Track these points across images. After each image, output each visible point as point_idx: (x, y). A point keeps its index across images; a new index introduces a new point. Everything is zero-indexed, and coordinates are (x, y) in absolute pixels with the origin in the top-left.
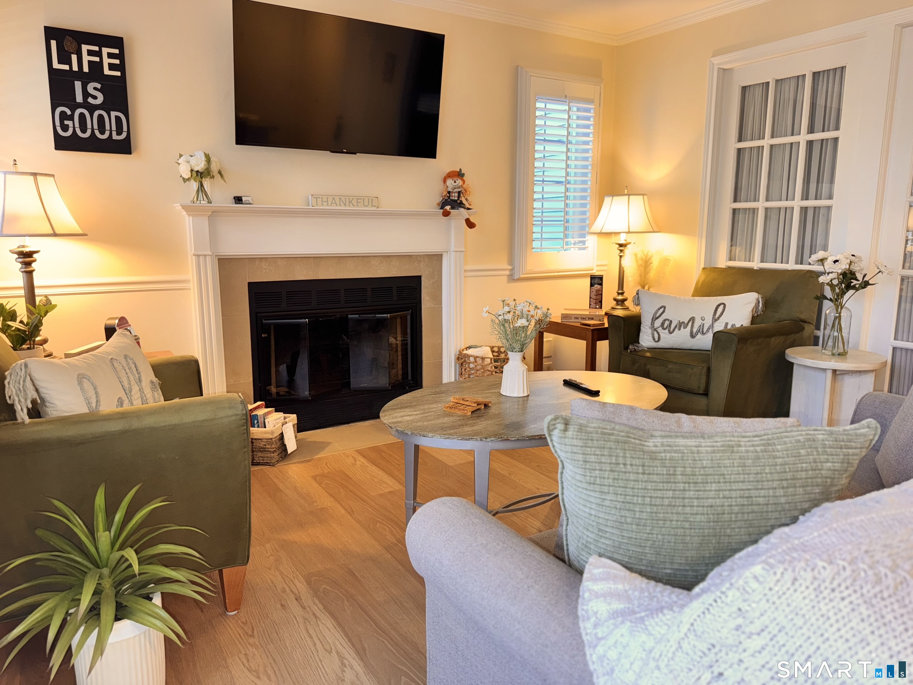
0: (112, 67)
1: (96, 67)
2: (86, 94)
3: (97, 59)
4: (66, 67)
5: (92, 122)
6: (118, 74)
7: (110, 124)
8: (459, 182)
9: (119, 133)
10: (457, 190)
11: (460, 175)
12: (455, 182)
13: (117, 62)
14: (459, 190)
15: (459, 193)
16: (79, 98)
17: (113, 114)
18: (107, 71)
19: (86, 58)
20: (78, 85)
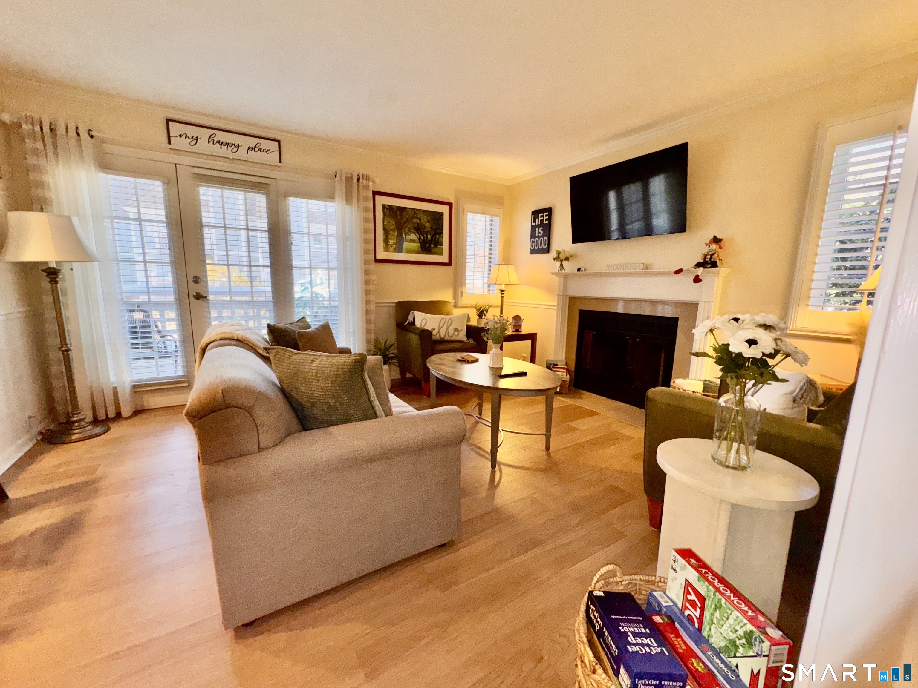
0: (546, 220)
1: (542, 221)
2: (539, 232)
3: (542, 218)
4: (534, 224)
5: (539, 243)
6: (547, 222)
7: (543, 243)
8: (714, 246)
9: (545, 245)
10: (710, 253)
11: (716, 240)
12: (709, 247)
13: (547, 217)
14: (713, 252)
15: (713, 254)
16: (537, 235)
17: (545, 238)
18: (545, 222)
19: (540, 219)
20: (537, 229)
